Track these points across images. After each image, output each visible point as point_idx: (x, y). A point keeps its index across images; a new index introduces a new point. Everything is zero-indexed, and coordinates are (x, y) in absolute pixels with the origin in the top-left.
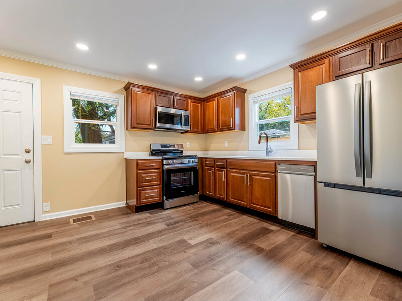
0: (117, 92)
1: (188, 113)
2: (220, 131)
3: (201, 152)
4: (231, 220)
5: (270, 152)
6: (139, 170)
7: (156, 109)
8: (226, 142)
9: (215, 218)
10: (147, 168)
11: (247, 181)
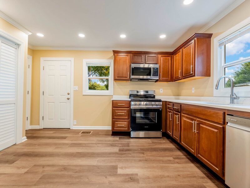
0: (110, 58)
1: (157, 66)
2: (184, 78)
3: (173, 97)
4: (175, 163)
5: (235, 98)
6: (114, 107)
7: (130, 66)
8: (193, 89)
9: (159, 157)
10: (118, 106)
11: (195, 129)
